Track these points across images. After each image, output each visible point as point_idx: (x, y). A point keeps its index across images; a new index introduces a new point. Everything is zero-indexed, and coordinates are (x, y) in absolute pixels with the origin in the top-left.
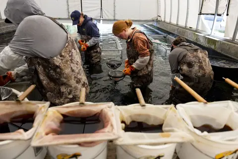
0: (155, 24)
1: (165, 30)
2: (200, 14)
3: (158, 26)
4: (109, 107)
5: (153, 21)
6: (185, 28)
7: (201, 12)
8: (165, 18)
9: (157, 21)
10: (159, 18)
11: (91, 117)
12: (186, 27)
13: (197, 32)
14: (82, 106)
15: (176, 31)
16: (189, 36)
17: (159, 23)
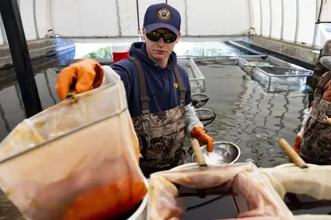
0: (246, 40)
1: (263, 49)
2: (318, 22)
3: (251, 43)
4: (247, 170)
5: (244, 35)
6: (295, 44)
7: (319, 20)
8: (261, 31)
9: (250, 36)
10: (252, 31)
11: (218, 187)
12: (295, 42)
13: (314, 49)
14: (202, 170)
15: (281, 49)
16: (303, 56)
17: (252, 39)
